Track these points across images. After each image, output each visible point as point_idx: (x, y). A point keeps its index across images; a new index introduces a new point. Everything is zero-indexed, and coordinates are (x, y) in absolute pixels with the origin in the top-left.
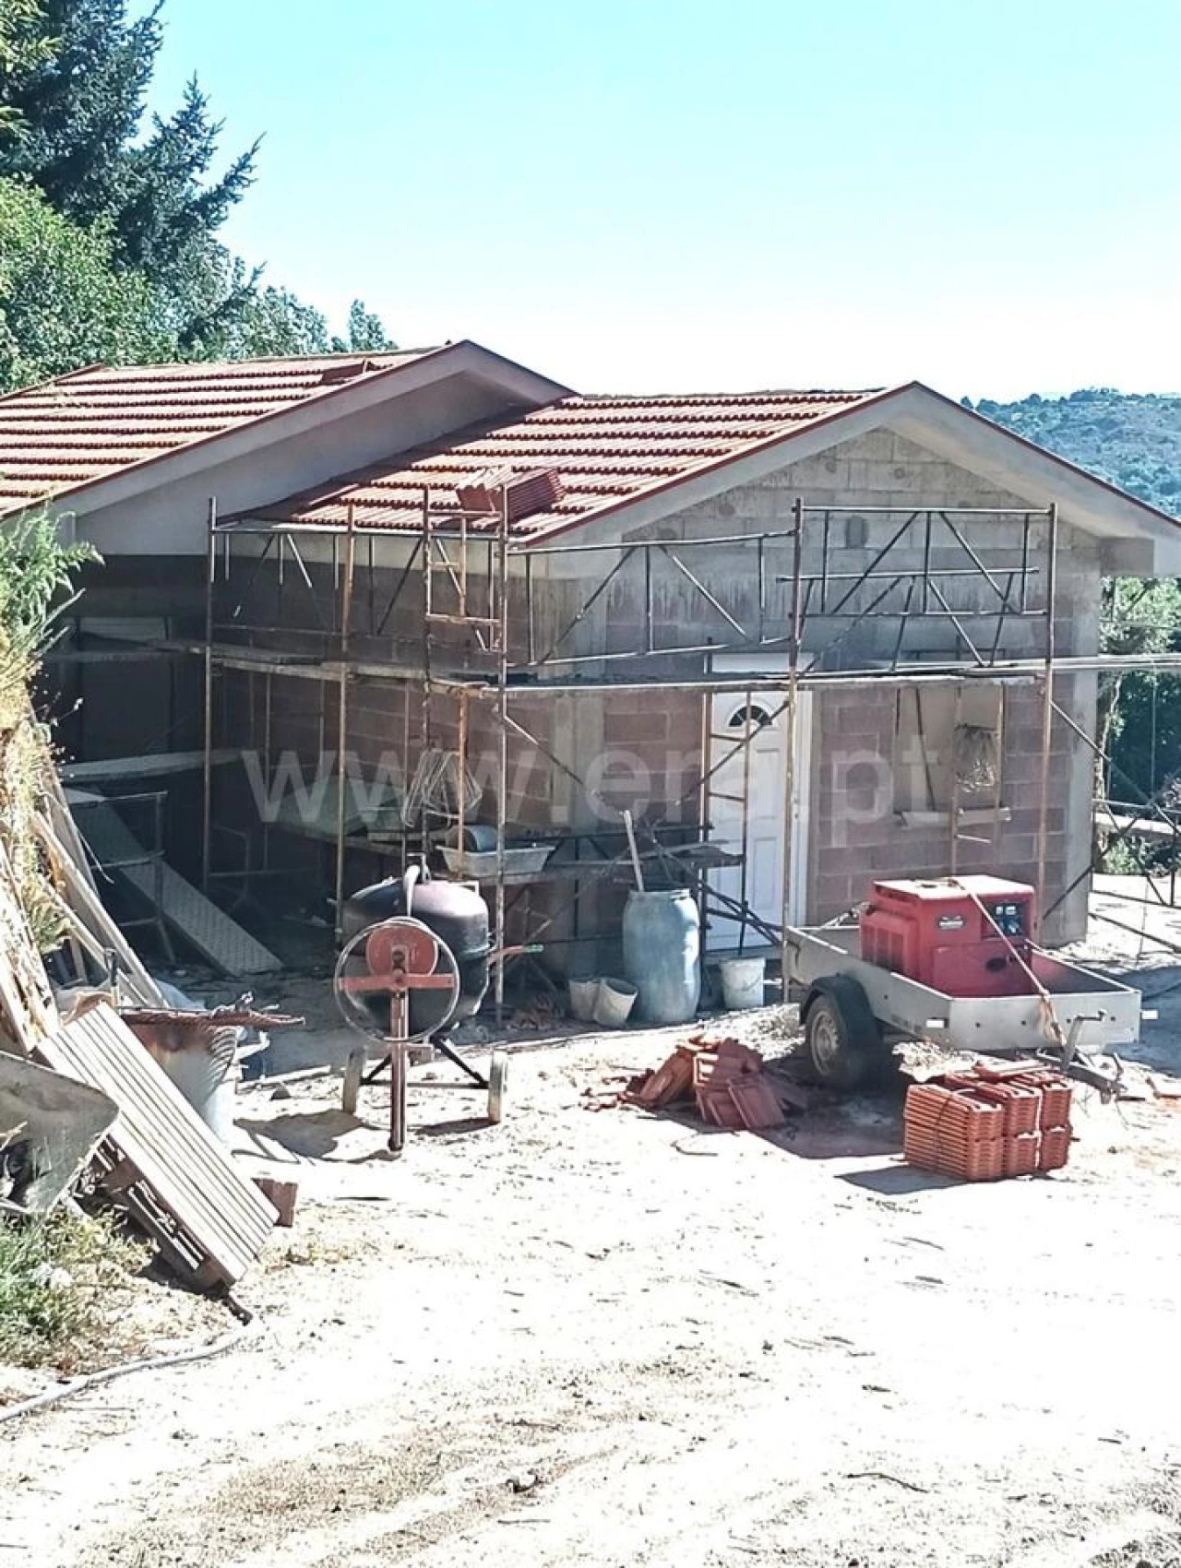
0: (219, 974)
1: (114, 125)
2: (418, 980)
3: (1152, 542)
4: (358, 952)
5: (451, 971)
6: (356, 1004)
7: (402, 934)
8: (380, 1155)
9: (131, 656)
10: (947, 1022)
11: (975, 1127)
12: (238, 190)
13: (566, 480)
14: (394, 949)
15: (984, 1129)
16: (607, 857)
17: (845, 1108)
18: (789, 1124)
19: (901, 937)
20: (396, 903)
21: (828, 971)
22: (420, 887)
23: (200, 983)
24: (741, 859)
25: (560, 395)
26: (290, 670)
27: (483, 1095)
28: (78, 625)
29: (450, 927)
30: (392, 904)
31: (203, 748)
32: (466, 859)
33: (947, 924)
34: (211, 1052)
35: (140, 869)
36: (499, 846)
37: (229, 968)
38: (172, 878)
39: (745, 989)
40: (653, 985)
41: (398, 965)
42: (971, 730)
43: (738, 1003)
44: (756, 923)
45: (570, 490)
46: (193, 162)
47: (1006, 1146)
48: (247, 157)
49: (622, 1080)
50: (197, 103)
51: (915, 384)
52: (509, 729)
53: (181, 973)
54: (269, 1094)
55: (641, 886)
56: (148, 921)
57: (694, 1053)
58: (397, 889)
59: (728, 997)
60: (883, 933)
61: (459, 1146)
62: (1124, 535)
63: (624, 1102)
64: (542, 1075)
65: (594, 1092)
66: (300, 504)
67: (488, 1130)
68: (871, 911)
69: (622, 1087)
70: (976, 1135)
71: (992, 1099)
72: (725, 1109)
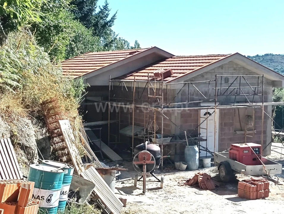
0: (111, 161)
1: (91, 10)
2: (148, 162)
3: (282, 81)
4: (137, 157)
5: (154, 160)
6: (137, 166)
7: (145, 153)
8: (141, 194)
10: (245, 170)
13: (173, 71)
14: (143, 156)
15: (253, 190)
16: (182, 140)
17: (226, 186)
18: (216, 189)
19: (236, 154)
21: (223, 161)
22: (148, 145)
23: (108, 163)
24: (206, 140)
25: (172, 56)
27: (160, 183)
28: (86, 98)
29: (154, 152)
30: (143, 148)
31: (108, 120)
32: (156, 140)
33: (245, 152)
34: (111, 175)
35: (97, 142)
36: (162, 137)
37: (113, 160)
38: (103, 144)
39: (207, 164)
40: (190, 163)
41: (144, 159)
42: (248, 116)
43: (206, 166)
44: (209, 152)
45: (174, 73)
47: (257, 193)
48: (115, 14)
49: (185, 180)
51: (237, 53)
52: (164, 116)
53: (104, 161)
54: (121, 183)
55: (188, 145)
56: (99, 151)
57: (198, 176)
58: (144, 145)
59: (204, 165)
60: (233, 153)
61: (156, 192)
62: (277, 80)
63: (185, 184)
64: (170, 180)
65: (180, 183)
66: (125, 76)
67: (161, 189)
68: (231, 149)
69: (185, 182)
70: (251, 191)
71: (254, 184)
72: (204, 186)
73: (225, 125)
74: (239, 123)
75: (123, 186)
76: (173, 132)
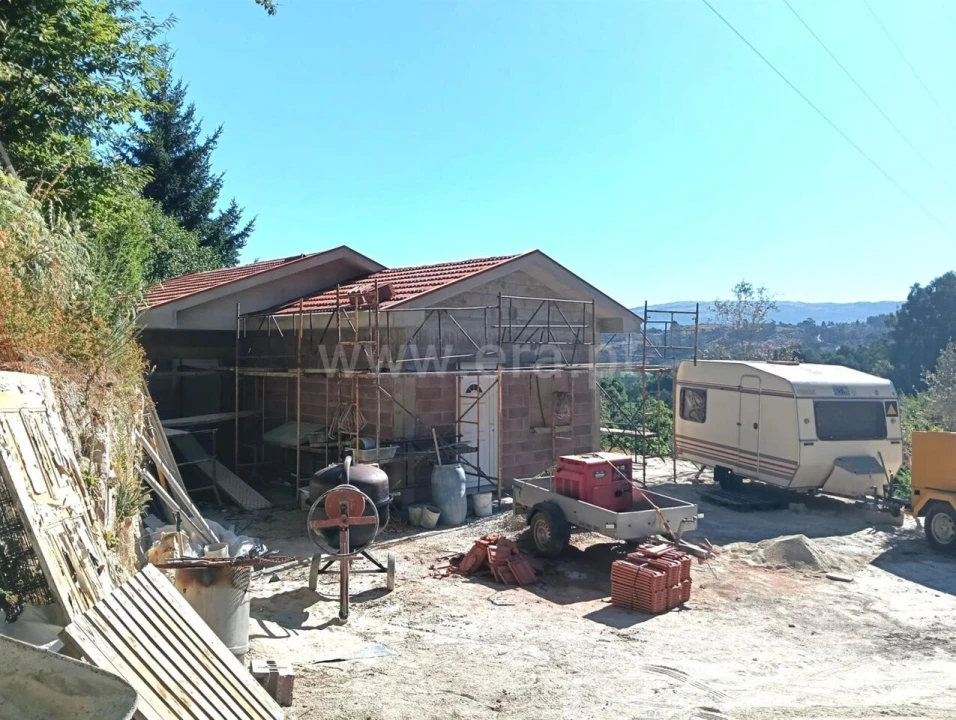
0: (242, 511)
1: (206, 208)
2: (356, 520)
3: (621, 320)
4: (321, 505)
5: (374, 514)
6: (318, 533)
7: (344, 494)
8: (335, 622)
9: (204, 373)
10: (615, 525)
11: (655, 584)
12: (249, 233)
14: (341, 503)
15: (658, 585)
16: (419, 450)
17: (560, 569)
18: (539, 581)
19: (578, 482)
20: (341, 476)
21: (540, 500)
22: (353, 468)
24: (477, 449)
25: (382, 269)
26: (274, 374)
27: (385, 575)
28: (181, 362)
29: (370, 488)
30: (339, 477)
31: (234, 411)
32: (360, 453)
33: (598, 475)
34: (234, 585)
35: (206, 464)
36: (378, 446)
37: (247, 507)
38: (220, 467)
39: (485, 507)
40: (447, 508)
41: (343, 512)
42: (560, 394)
43: (482, 514)
44: (484, 476)
45: (397, 293)
46: (233, 221)
47: (668, 593)
48: (252, 222)
49: (446, 558)
50: (234, 207)
51: (537, 251)
52: (381, 392)
53: (224, 511)
54: (268, 579)
55: (440, 462)
56: (209, 487)
57: (486, 546)
58: (340, 469)
59: (477, 511)
60: (567, 481)
61: (376, 609)
62: (610, 316)
63: (453, 572)
64: (406, 558)
65: (436, 567)
66: (275, 309)
67: (387, 596)
68: (559, 470)
69: (447, 564)
70: (655, 589)
71: (660, 569)
72: (507, 575)
73: (512, 414)
74: (539, 410)
75: (275, 593)
76: (398, 433)
